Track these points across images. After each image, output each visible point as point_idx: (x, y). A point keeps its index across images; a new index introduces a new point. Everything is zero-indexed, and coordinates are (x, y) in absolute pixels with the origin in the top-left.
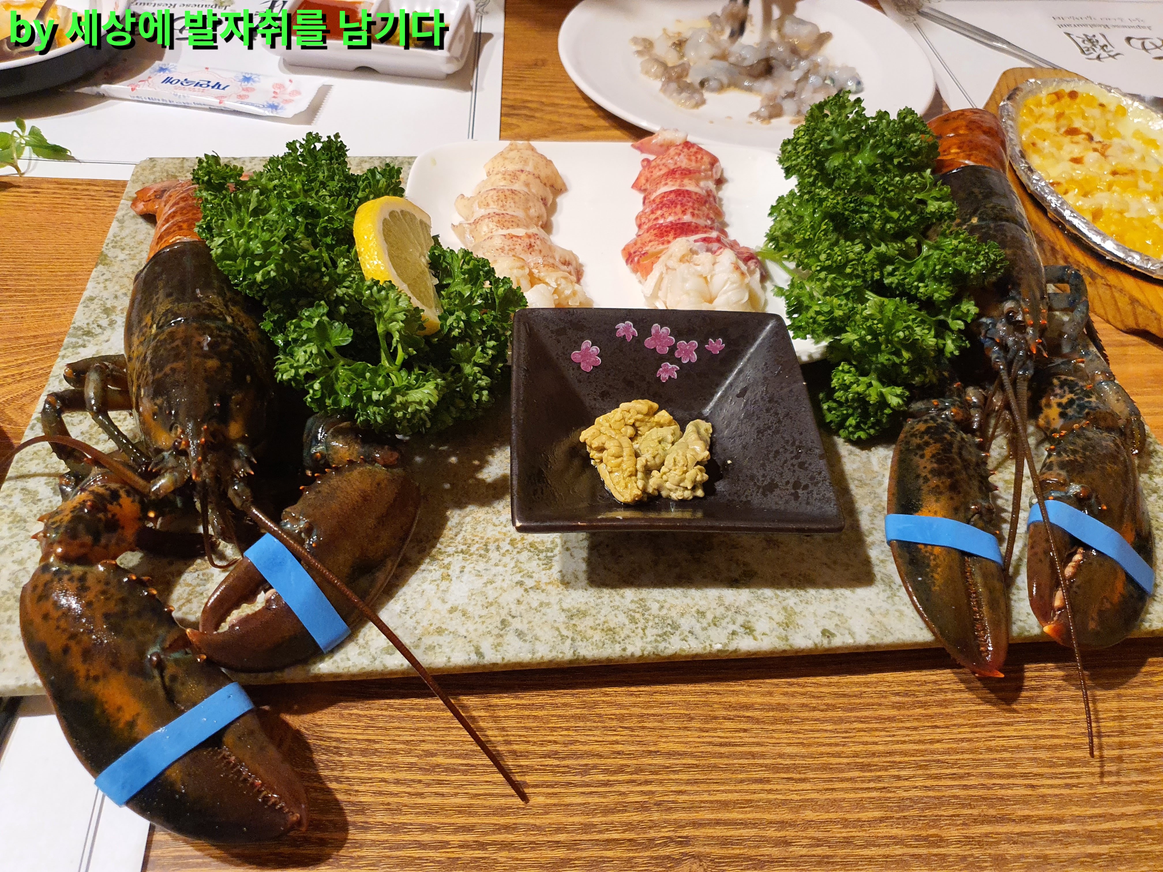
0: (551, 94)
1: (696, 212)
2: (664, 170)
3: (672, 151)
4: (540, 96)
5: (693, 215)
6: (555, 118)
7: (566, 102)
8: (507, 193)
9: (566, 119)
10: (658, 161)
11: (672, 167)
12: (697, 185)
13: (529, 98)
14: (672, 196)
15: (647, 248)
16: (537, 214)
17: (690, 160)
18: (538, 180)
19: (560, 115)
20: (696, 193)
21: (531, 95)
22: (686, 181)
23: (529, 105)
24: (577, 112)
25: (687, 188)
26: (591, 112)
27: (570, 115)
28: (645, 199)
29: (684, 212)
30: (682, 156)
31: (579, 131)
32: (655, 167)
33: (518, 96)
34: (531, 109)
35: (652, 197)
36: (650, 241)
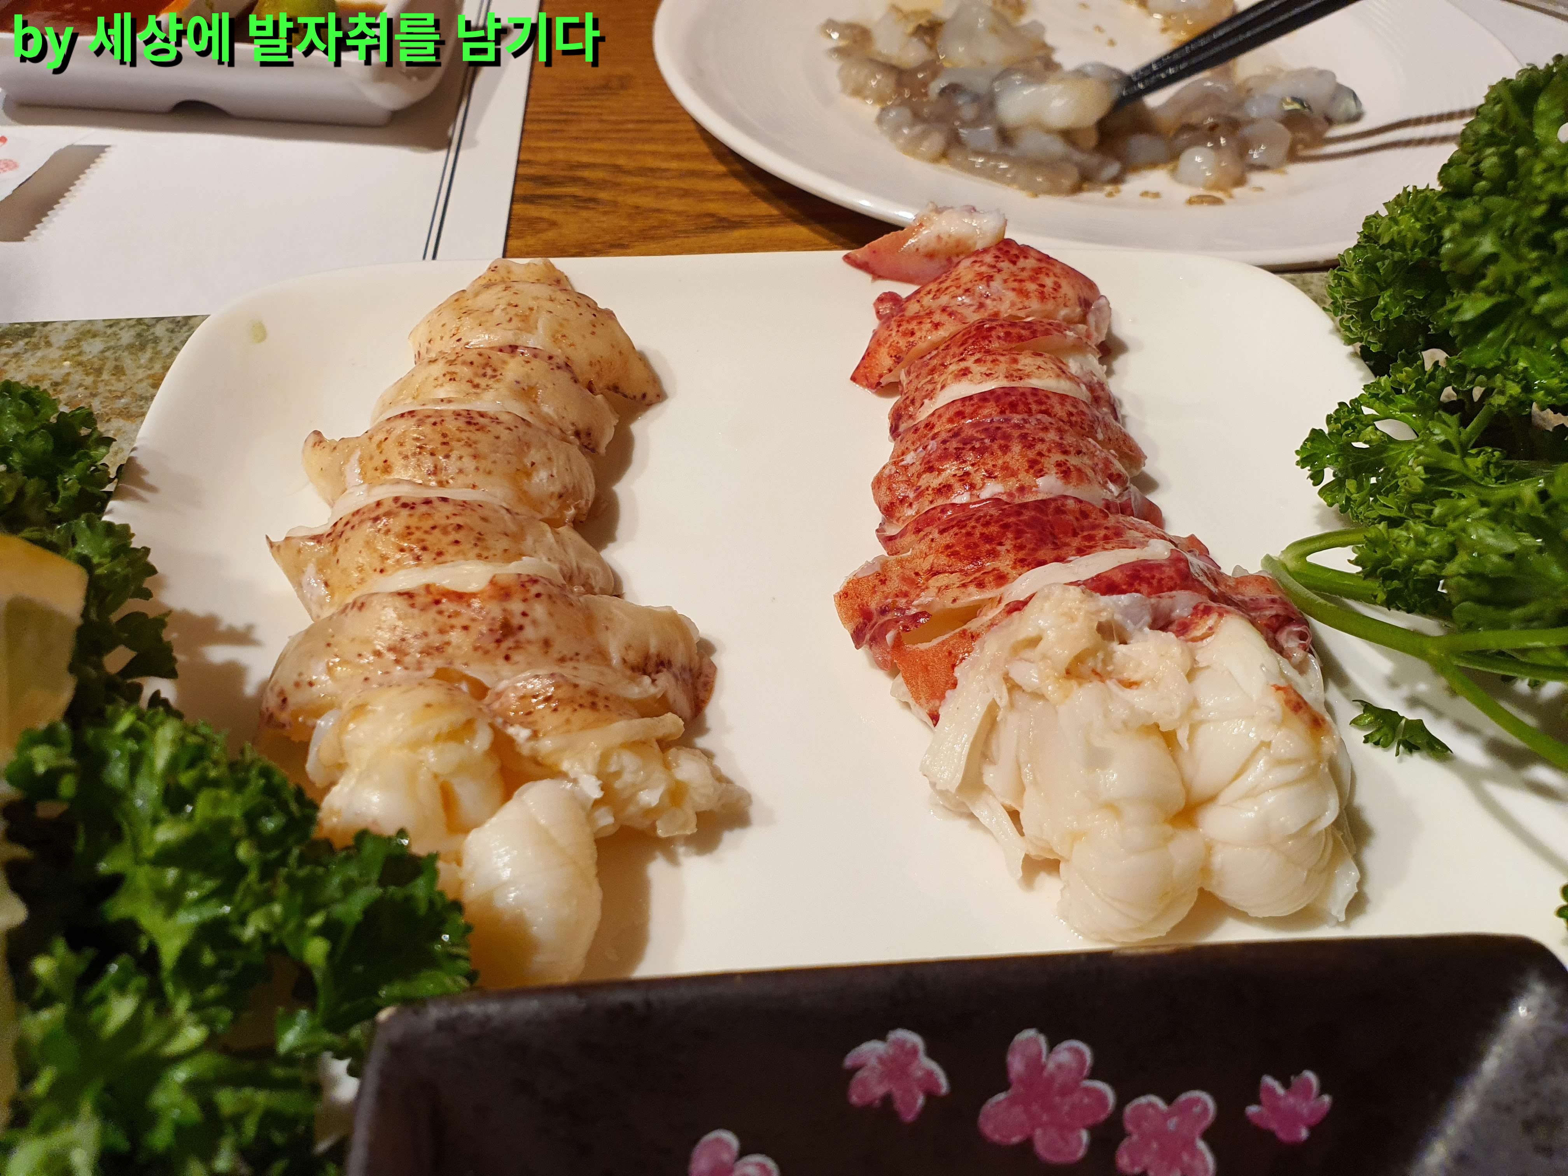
0: (639, 147)
1: (1073, 461)
2: (949, 328)
3: (965, 270)
4: (612, 153)
5: (1065, 472)
6: (646, 201)
7: (674, 165)
8: (451, 425)
9: (675, 204)
10: (927, 301)
11: (973, 317)
12: (1063, 372)
13: (585, 159)
14: (990, 411)
15: (925, 598)
16: (556, 488)
17: (1022, 293)
18: (563, 377)
19: (659, 193)
20: (1063, 398)
21: (590, 151)
22: (1026, 362)
23: (586, 174)
24: (702, 185)
25: (1035, 382)
26: (736, 186)
27: (685, 193)
28: (897, 417)
29: (1036, 467)
30: (996, 284)
31: (706, 229)
32: (918, 318)
33: (560, 156)
34: (587, 183)
35: (923, 414)
36: (933, 572)
